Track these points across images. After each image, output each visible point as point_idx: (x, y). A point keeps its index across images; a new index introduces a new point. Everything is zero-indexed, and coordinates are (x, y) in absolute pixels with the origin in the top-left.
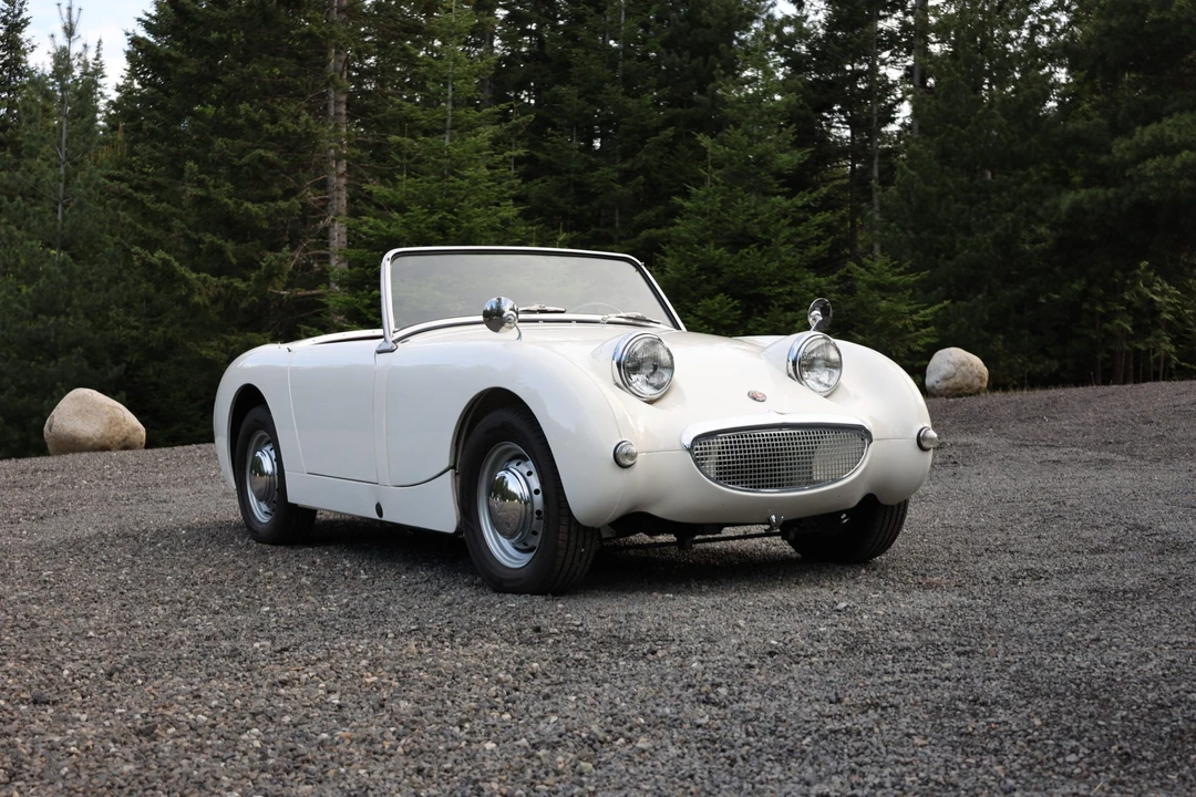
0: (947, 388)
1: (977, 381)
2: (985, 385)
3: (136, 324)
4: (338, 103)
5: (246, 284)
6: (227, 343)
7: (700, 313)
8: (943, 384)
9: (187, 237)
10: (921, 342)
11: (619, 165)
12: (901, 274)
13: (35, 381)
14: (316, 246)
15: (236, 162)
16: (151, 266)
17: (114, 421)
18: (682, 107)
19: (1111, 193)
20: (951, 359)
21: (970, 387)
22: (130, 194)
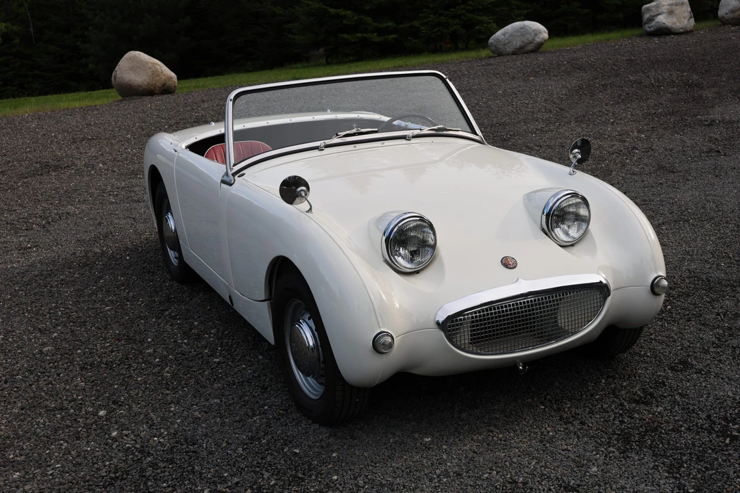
0: (733, 18)
8: (731, 16)
17: (155, 73)
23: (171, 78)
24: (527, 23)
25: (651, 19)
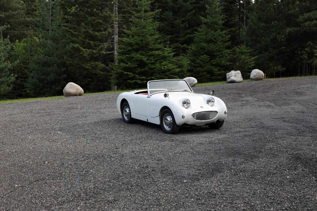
1: (262, 77)
2: (263, 77)
3: (70, 60)
4: (116, 7)
5: (96, 51)
6: (91, 64)
7: (200, 59)
8: (254, 77)
9: (82, 40)
10: (251, 66)
11: (182, 19)
12: (247, 49)
13: (45, 72)
14: (111, 41)
15: (93, 23)
16: (75, 48)
17: (77, 89)
18: (197, 4)
19: (298, 29)
20: (256, 72)
21: (260, 78)
22: (69, 30)
23: (82, 91)
24: (191, 78)
25: (229, 78)
